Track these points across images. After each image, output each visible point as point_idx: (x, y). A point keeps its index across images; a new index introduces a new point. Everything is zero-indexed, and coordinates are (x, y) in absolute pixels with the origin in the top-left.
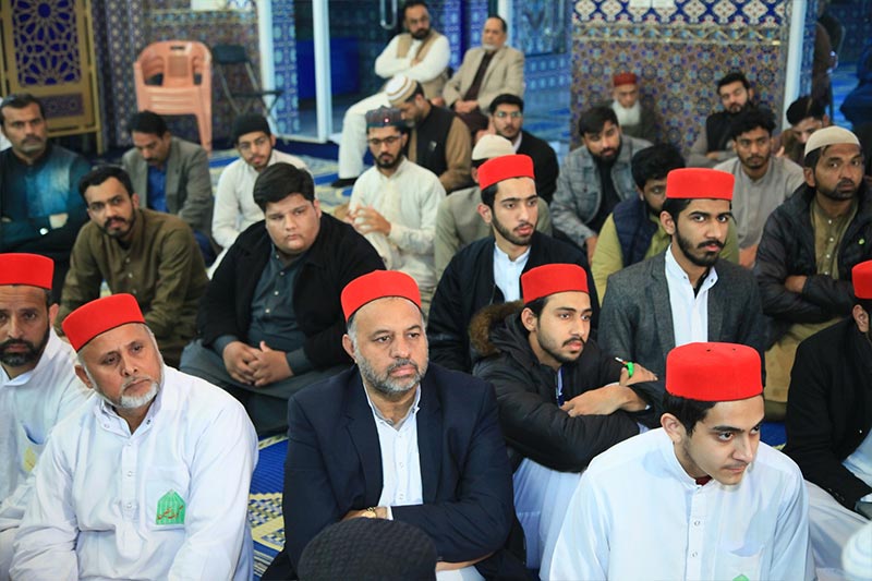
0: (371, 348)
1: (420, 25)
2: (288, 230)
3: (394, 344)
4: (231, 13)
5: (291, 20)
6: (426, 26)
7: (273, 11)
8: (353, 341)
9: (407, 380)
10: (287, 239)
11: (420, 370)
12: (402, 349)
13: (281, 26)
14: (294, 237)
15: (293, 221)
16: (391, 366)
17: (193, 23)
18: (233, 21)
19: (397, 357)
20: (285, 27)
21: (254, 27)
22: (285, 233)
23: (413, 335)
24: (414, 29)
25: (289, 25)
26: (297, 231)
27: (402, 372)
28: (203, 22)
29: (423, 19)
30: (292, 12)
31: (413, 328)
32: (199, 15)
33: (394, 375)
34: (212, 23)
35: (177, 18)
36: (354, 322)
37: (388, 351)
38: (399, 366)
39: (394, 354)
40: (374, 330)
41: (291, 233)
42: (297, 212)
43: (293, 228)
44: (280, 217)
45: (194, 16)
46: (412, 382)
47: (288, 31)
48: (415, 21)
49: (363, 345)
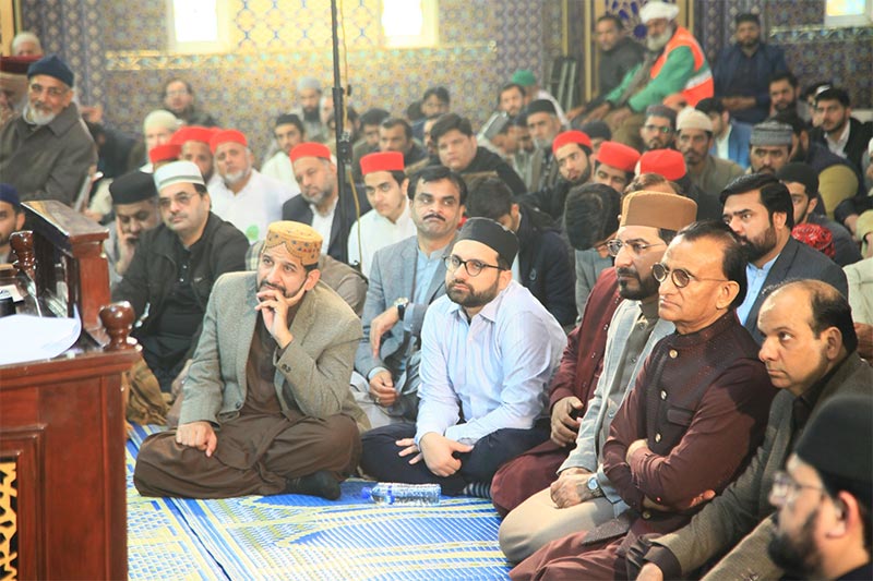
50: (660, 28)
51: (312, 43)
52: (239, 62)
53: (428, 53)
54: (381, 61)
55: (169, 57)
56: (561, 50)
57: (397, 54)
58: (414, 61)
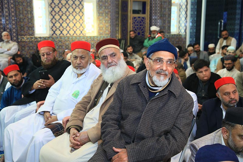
0: (224, 96)
1: (225, 36)
2: (204, 75)
3: (230, 95)
4: (180, 35)
5: (194, 37)
6: (227, 36)
7: (190, 34)
8: (219, 94)
9: (234, 104)
10: (204, 77)
11: (237, 101)
12: (232, 96)
13: (192, 38)
14: (205, 77)
15: (205, 73)
16: (229, 100)
17: (171, 37)
18: (180, 37)
19: (231, 98)
20: (193, 38)
21: (185, 38)
22: (203, 76)
23: (235, 92)
24: (224, 37)
25: (194, 38)
26: (206, 75)
27: (233, 102)
28: (173, 37)
29: (226, 34)
30: (195, 35)
31: (234, 91)
32: (172, 35)
33: (231, 102)
34: (175, 37)
35: (167, 36)
36: (219, 90)
37: (229, 97)
38: (232, 100)
39: (230, 98)
40: (224, 92)
41: (205, 76)
42: (206, 70)
43: (205, 75)
44: (202, 72)
45: (171, 35)
46: (236, 104)
47: (193, 39)
48: (224, 35)
49: (222, 96)
50: (155, 32)
51: (70, 34)
52: (52, 39)
53: (96, 37)
54: (86, 39)
55: (35, 37)
56: (119, 37)
57: (89, 38)
58: (92, 39)
